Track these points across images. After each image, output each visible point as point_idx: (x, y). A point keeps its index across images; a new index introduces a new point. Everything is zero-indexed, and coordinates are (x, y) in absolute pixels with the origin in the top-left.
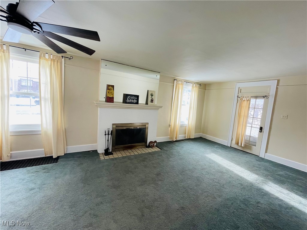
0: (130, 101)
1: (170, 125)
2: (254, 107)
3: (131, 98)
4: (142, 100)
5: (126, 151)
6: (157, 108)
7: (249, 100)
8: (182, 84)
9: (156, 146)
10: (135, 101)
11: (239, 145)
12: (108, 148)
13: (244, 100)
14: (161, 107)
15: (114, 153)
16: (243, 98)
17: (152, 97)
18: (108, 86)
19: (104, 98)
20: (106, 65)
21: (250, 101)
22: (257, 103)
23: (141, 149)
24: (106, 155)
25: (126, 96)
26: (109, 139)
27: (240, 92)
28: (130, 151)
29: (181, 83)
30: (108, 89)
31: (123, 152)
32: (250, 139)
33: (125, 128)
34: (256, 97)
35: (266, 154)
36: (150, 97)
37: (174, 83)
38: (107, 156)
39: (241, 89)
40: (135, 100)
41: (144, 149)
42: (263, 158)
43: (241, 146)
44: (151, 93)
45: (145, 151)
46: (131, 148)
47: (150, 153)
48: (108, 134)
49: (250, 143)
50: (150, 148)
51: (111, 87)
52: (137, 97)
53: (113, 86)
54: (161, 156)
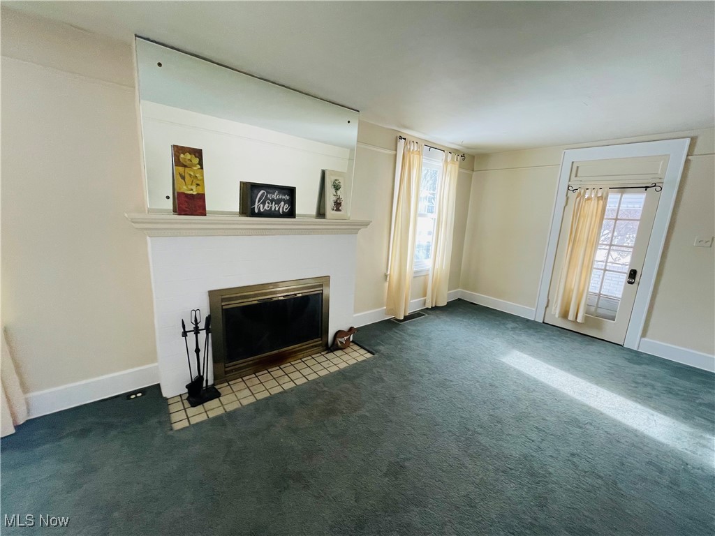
0: (266, 207)
1: (386, 276)
2: (615, 217)
3: (269, 196)
4: (306, 204)
5: (264, 375)
6: (354, 227)
7: (604, 199)
8: (419, 153)
9: (353, 342)
10: (284, 207)
11: (571, 317)
12: (200, 378)
13: (589, 199)
14: (366, 224)
15: (223, 388)
16: (585, 192)
17: (339, 192)
18: (178, 150)
19: (168, 197)
20: (160, 65)
21: (606, 198)
22: (623, 206)
23: (310, 362)
24: (193, 405)
25: (249, 191)
26: (202, 347)
27: (576, 176)
28: (276, 372)
29: (416, 149)
30: (177, 162)
31: (252, 380)
32: (598, 302)
33: (254, 301)
34: (623, 189)
35: (643, 339)
36: (330, 191)
37: (396, 151)
38: (199, 408)
39: (578, 167)
40: (283, 203)
41: (321, 359)
42: (635, 349)
43: (575, 322)
44: (333, 178)
45: (324, 364)
46: (279, 360)
47: (342, 373)
48: (197, 331)
49: (600, 311)
50: (339, 353)
51: (188, 156)
52: (291, 192)
53: (198, 153)
54: (381, 380)
